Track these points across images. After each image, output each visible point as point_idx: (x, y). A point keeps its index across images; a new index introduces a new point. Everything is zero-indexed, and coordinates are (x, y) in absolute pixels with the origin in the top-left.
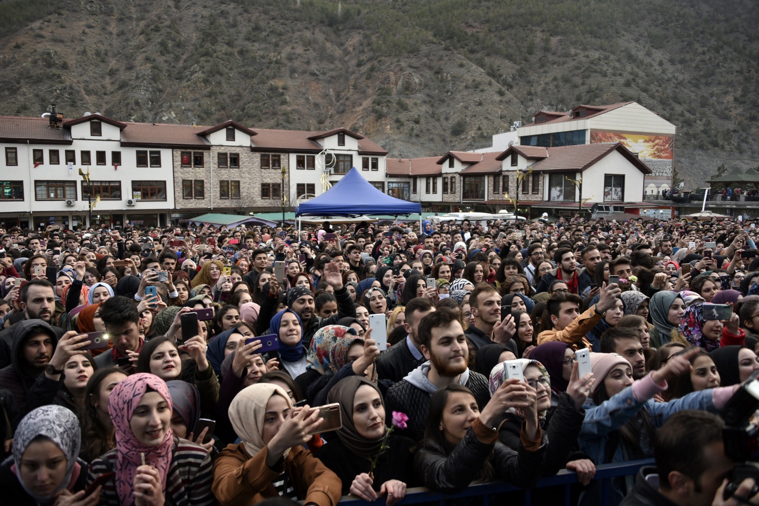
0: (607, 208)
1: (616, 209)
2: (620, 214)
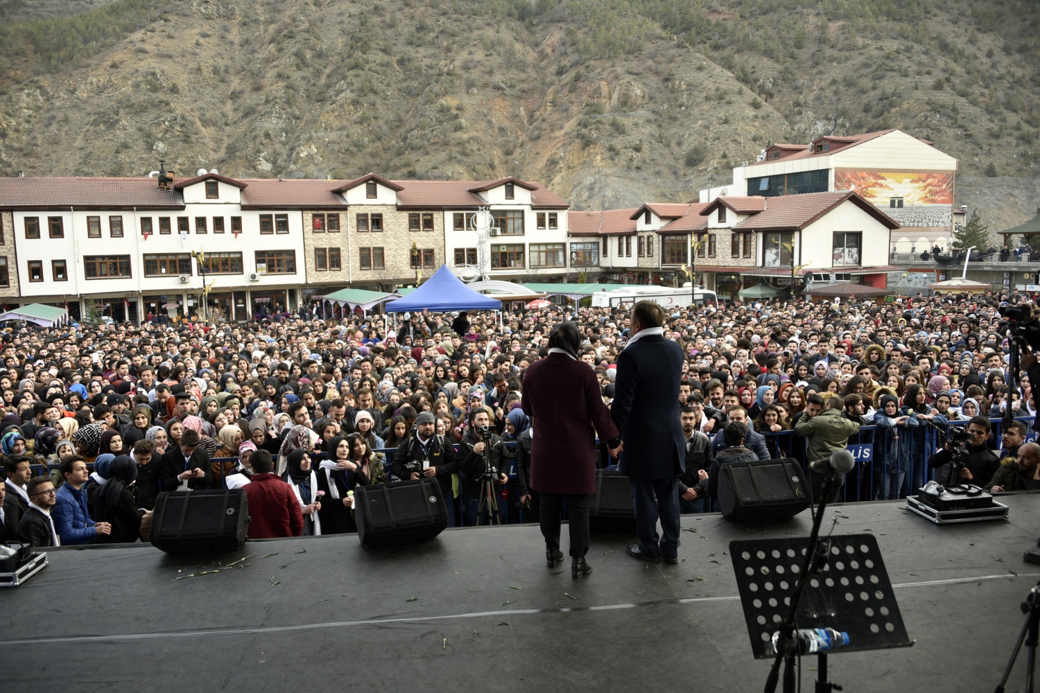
1: (839, 277)
2: (845, 284)
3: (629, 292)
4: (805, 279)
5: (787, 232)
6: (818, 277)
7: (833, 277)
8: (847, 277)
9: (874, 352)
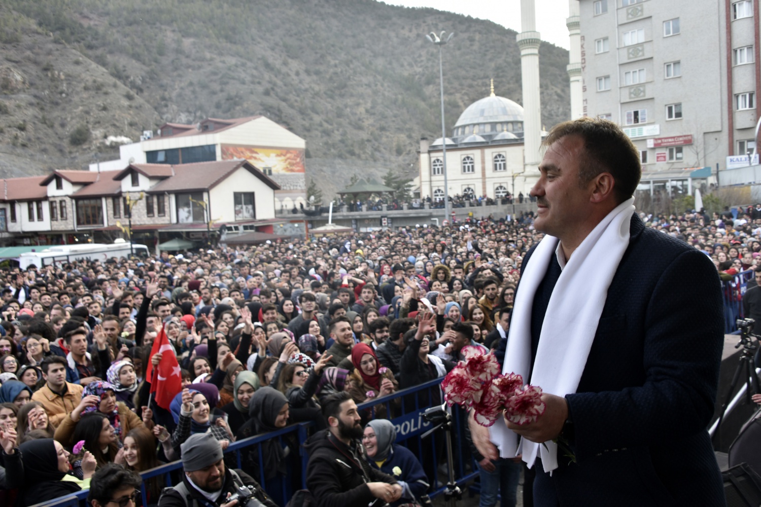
0: (236, 228)
1: (245, 228)
2: (251, 233)
3: (61, 250)
4: (221, 231)
5: (198, 193)
6: (230, 229)
7: (241, 228)
8: (251, 227)
9: (441, 271)
